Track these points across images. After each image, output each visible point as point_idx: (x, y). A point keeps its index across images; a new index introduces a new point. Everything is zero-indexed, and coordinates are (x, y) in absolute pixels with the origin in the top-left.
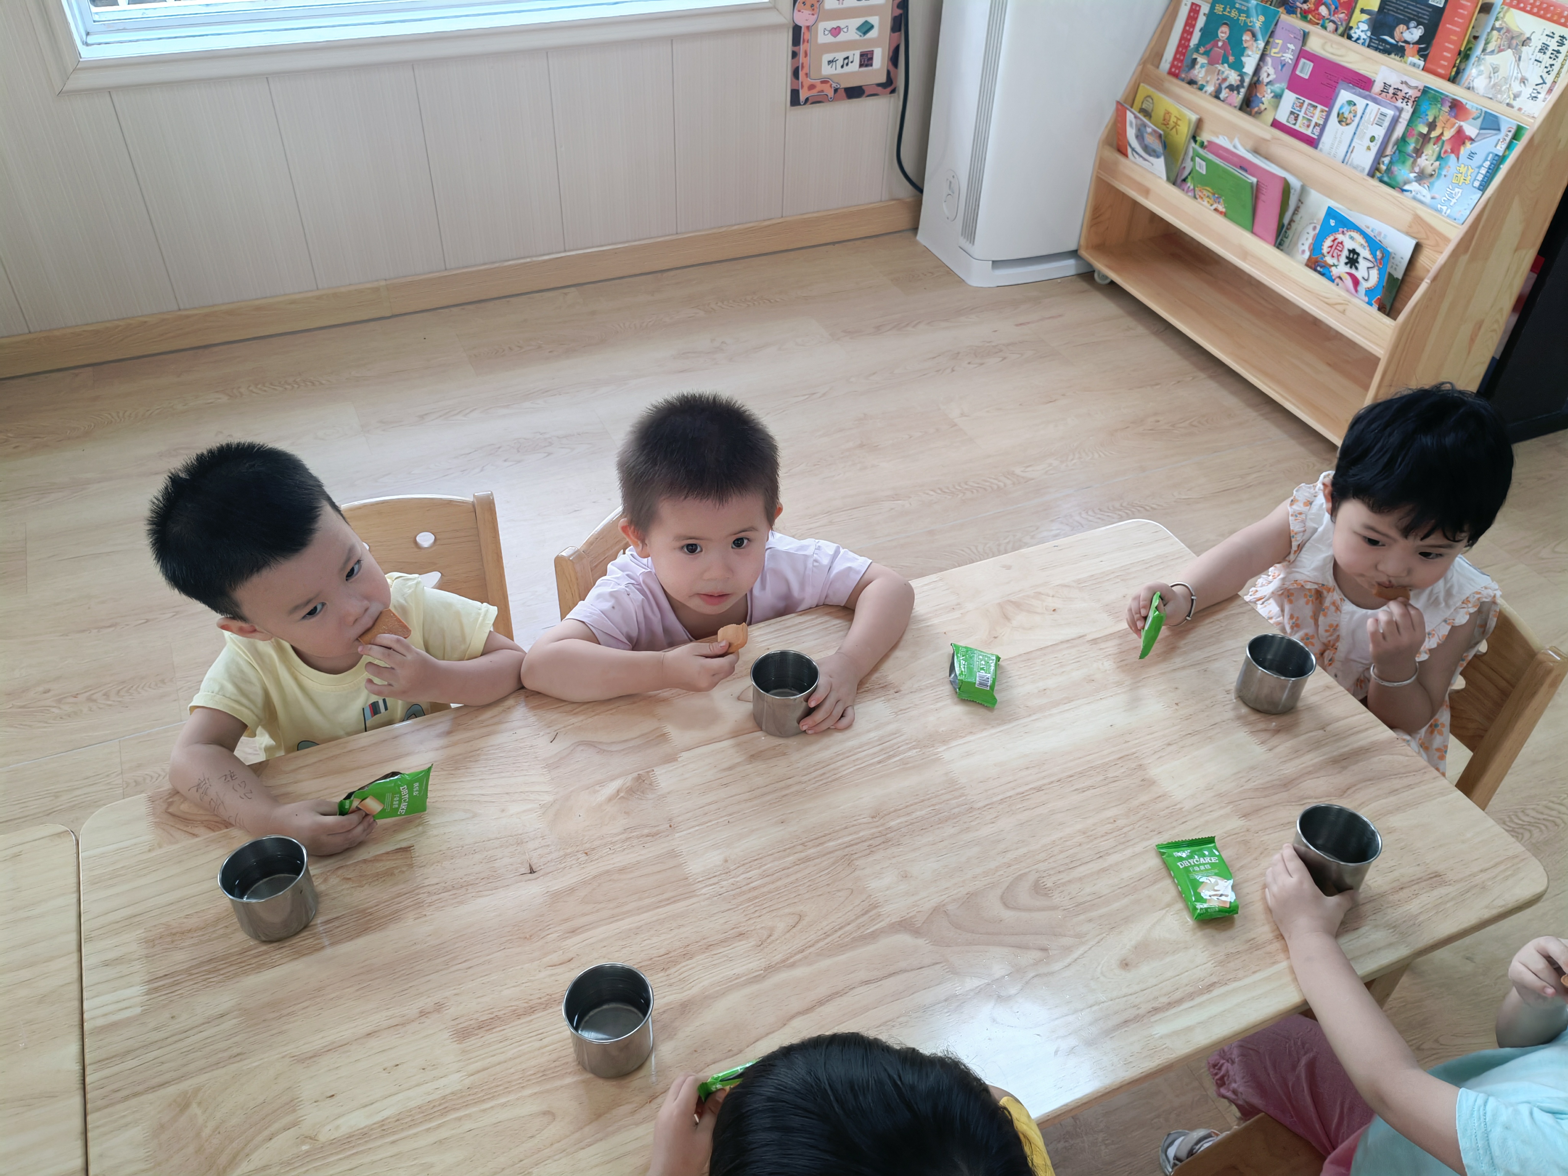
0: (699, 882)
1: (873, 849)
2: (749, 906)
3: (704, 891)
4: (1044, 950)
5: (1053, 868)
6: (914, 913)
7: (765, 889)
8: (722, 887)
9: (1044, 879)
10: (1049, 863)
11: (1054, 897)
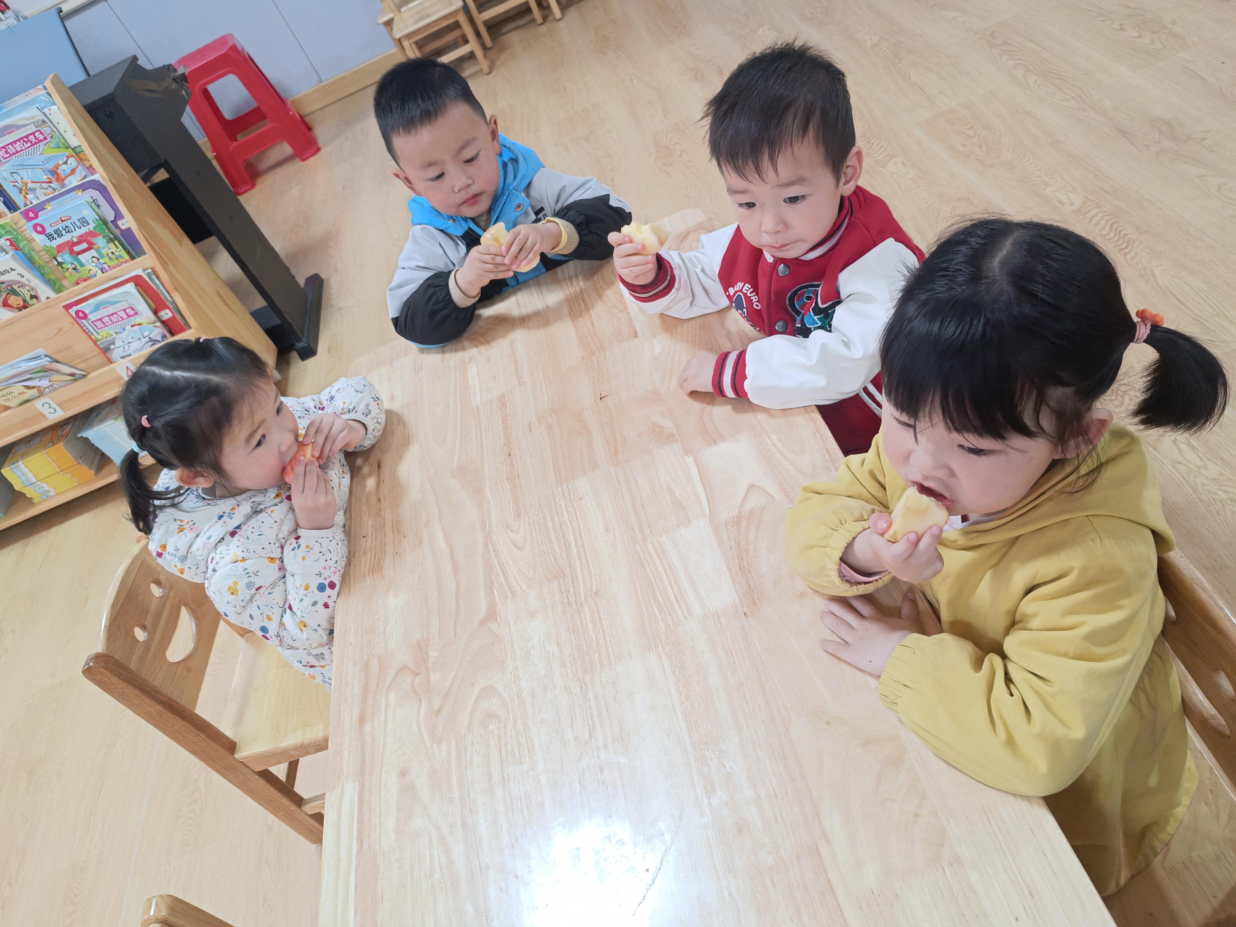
0: (568, 486)
1: (564, 594)
2: (539, 517)
3: (560, 490)
4: (438, 712)
5: (505, 733)
6: (499, 621)
7: (550, 524)
8: (559, 499)
9: (497, 724)
10: (511, 731)
11: (478, 728)
